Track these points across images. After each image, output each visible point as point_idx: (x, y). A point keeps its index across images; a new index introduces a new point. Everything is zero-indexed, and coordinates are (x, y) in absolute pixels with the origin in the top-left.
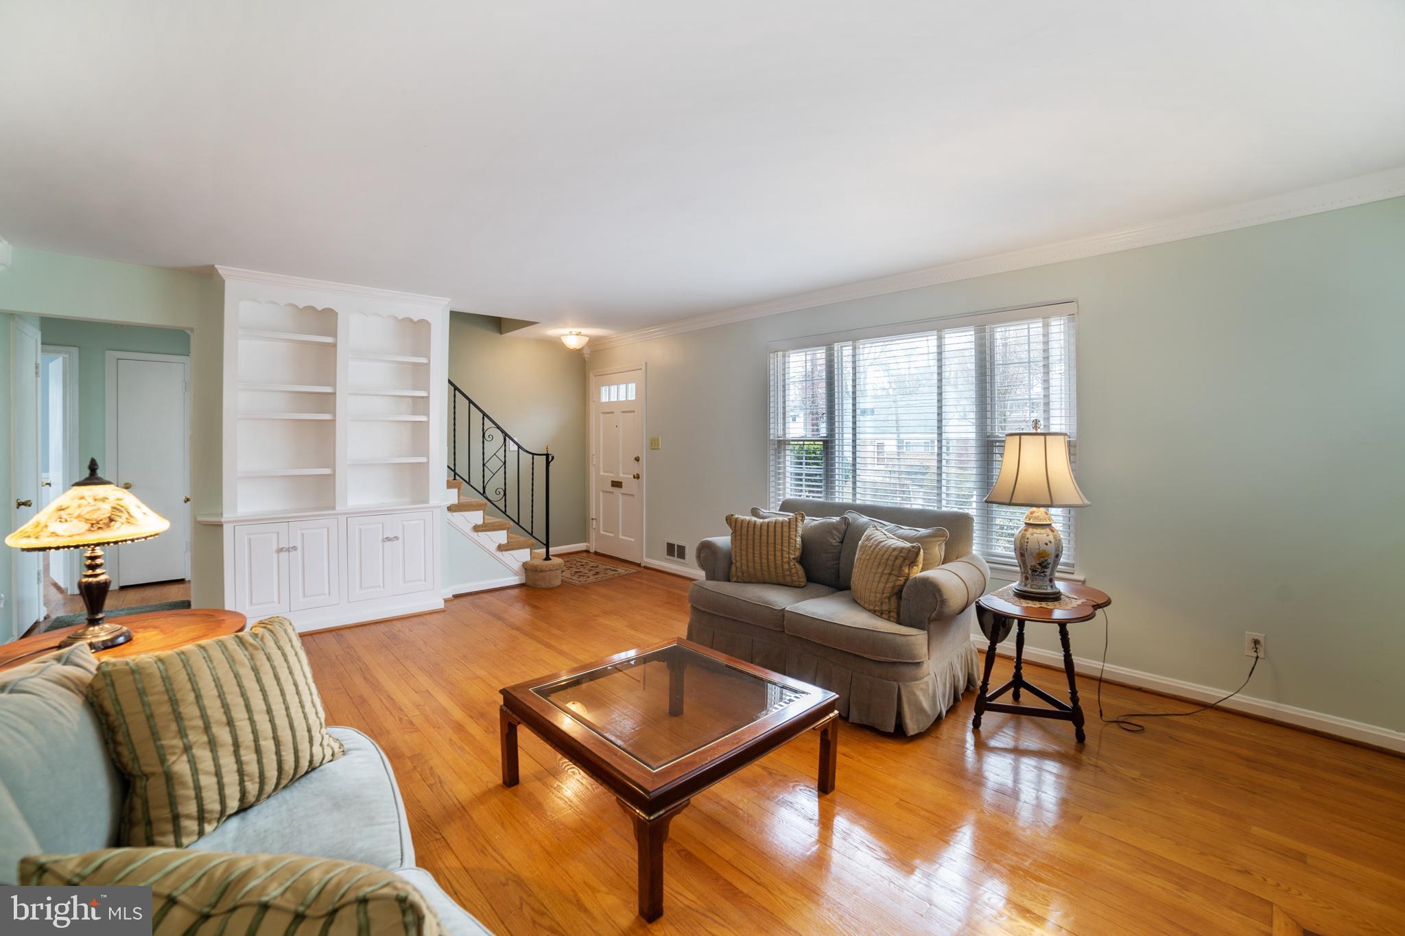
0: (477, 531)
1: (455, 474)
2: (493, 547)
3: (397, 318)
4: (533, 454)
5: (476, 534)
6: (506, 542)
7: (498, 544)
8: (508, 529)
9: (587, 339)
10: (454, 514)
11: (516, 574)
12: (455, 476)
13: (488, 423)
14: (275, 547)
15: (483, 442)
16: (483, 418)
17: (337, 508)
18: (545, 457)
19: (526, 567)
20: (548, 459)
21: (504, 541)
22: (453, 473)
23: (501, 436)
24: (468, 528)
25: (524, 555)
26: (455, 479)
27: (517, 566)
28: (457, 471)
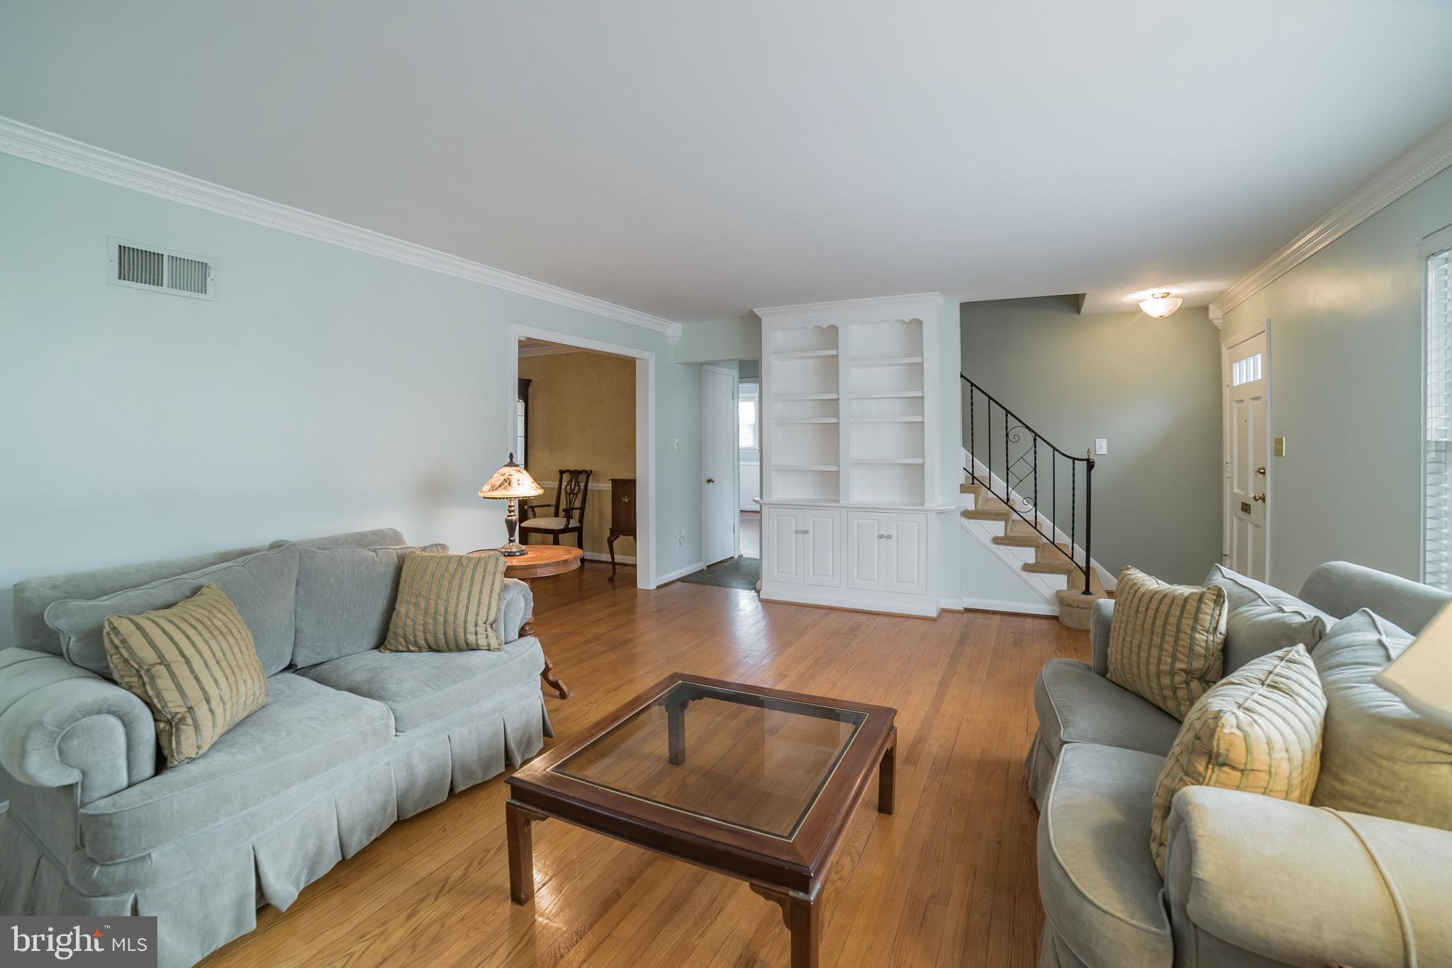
0: (996, 543)
1: (974, 478)
2: (1017, 566)
3: (904, 321)
4: (1074, 459)
5: (996, 546)
6: (1034, 562)
7: (1023, 563)
8: (1037, 547)
9: (1180, 301)
10: (970, 521)
11: (1047, 602)
12: (973, 480)
13: (1012, 422)
14: (794, 529)
15: (1007, 442)
16: (1007, 415)
17: (841, 502)
18: (1086, 462)
19: (1061, 599)
20: (1090, 465)
21: (1032, 560)
22: (971, 477)
23: (1030, 436)
24: (987, 539)
25: (1059, 582)
26: (973, 483)
27: (1048, 592)
28: (975, 475)
